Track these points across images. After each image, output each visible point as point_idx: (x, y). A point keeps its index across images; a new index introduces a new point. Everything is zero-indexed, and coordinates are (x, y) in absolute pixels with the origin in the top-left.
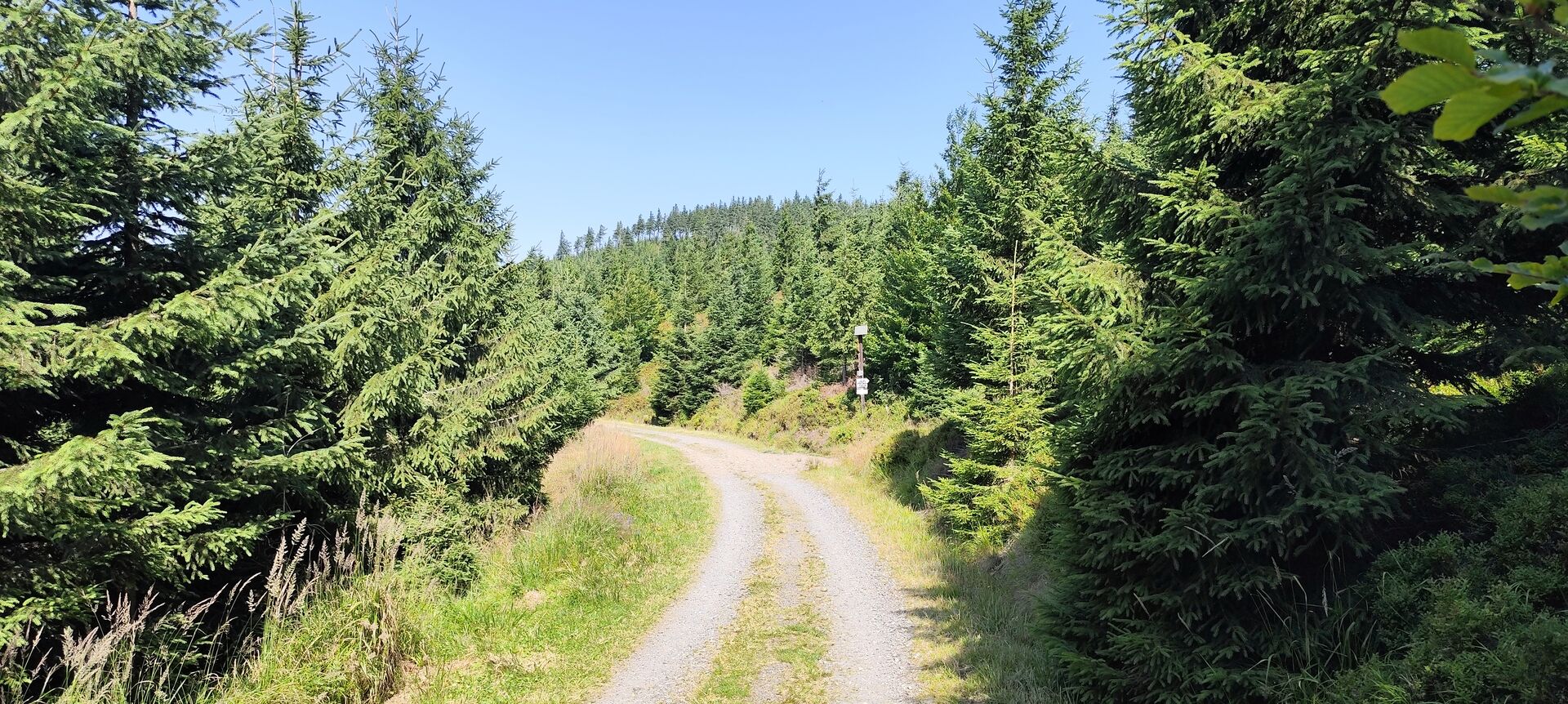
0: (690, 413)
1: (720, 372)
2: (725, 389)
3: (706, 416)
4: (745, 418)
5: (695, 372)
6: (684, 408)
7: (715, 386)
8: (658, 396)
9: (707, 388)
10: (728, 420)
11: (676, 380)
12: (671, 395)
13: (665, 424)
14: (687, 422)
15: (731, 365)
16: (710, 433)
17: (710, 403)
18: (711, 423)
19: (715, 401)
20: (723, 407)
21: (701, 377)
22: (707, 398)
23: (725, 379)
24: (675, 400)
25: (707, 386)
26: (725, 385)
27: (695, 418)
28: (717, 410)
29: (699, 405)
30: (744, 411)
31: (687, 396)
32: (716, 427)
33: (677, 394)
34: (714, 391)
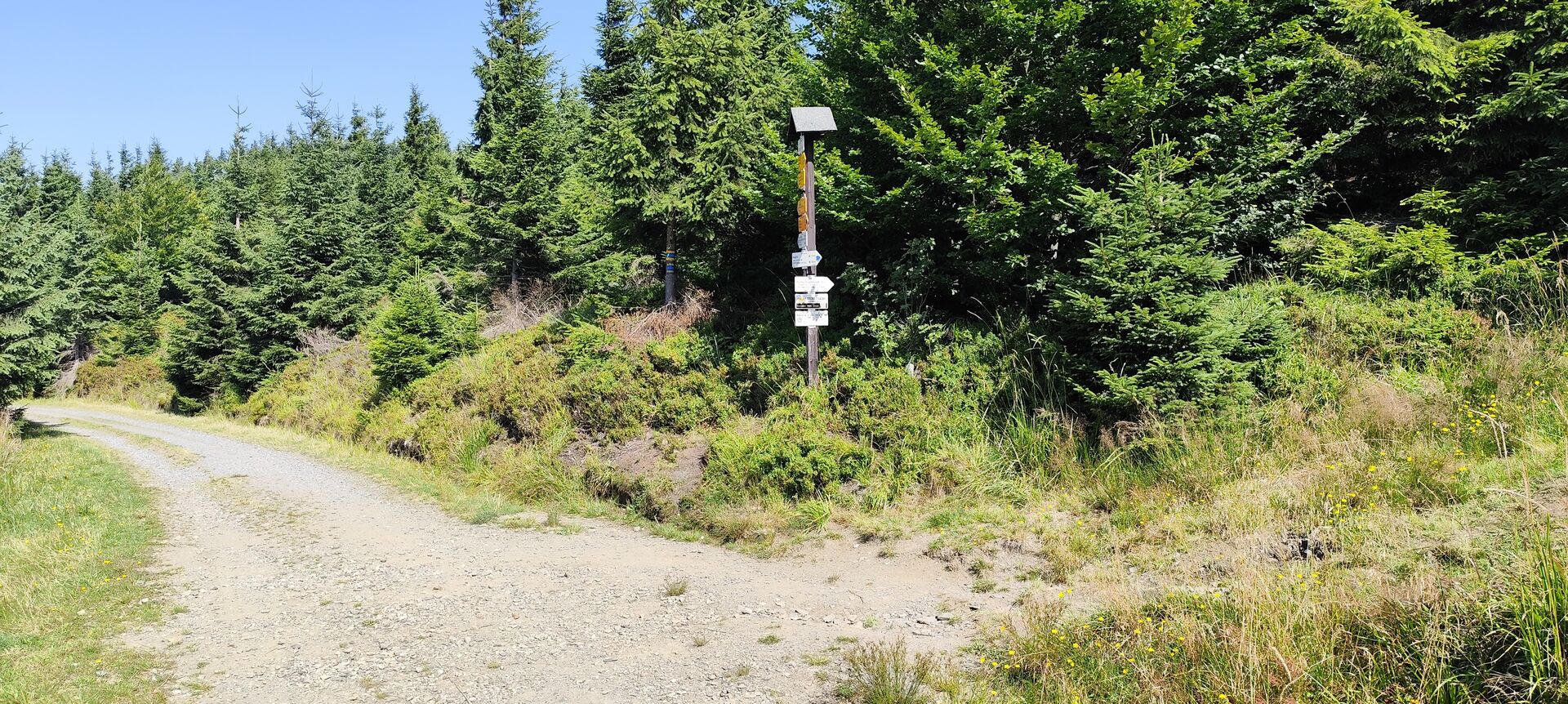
0: (245, 389)
1: (313, 307)
2: (323, 341)
3: (278, 396)
4: (376, 400)
5: (255, 307)
6: (233, 380)
7: (300, 334)
8: (179, 357)
9: (282, 339)
10: (331, 406)
11: (216, 323)
12: (206, 353)
13: (192, 412)
14: (236, 407)
15: (335, 294)
16: (288, 434)
17: (291, 369)
18: (290, 410)
19: (302, 365)
20: (320, 375)
21: (269, 316)
22: (282, 359)
23: (320, 321)
24: (214, 364)
25: (285, 336)
26: (321, 332)
27: (255, 400)
28: (305, 384)
29: (264, 373)
30: (373, 383)
31: (238, 353)
32: (301, 420)
33: (217, 351)
34: (297, 344)
